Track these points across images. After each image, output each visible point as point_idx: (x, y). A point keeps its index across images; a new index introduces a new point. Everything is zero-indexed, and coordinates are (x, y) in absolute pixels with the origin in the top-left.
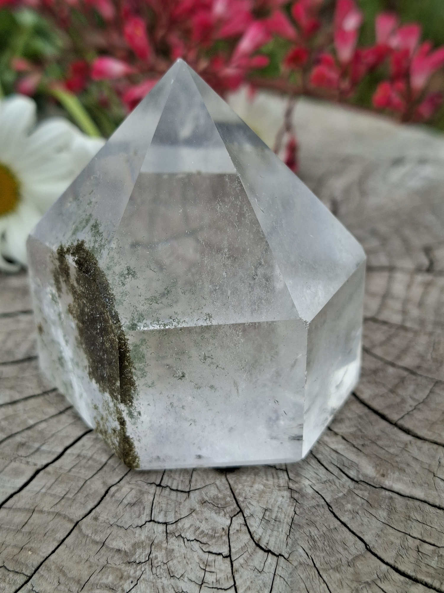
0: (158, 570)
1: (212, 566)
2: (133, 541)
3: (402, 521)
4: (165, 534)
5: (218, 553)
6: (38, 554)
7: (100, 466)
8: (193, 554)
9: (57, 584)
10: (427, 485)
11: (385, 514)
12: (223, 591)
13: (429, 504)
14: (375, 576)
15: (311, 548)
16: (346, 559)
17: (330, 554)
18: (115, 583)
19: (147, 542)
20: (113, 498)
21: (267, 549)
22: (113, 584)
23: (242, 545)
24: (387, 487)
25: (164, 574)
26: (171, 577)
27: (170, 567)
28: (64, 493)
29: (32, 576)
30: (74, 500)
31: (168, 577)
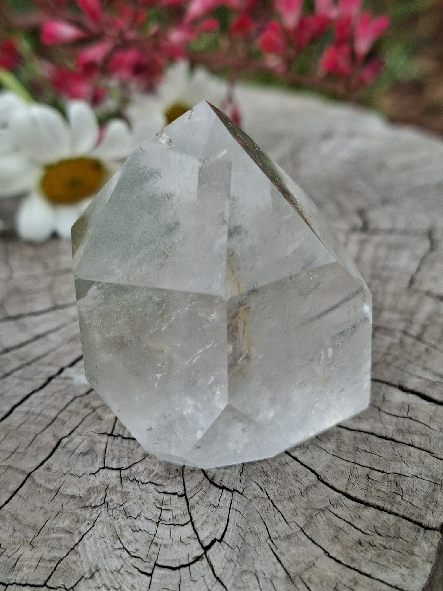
0: (114, 512)
1: (168, 505)
2: (87, 487)
3: (351, 453)
4: (119, 479)
5: (173, 492)
7: (50, 421)
8: (148, 495)
9: (12, 531)
10: (373, 419)
11: (334, 448)
12: (180, 526)
13: (376, 436)
14: (328, 503)
15: (265, 482)
16: (300, 490)
17: (283, 486)
18: (72, 526)
19: (102, 487)
20: (65, 449)
21: (221, 486)
22: (70, 527)
23: (197, 484)
25: (121, 515)
26: (128, 517)
27: (126, 508)
28: (15, 447)
30: (25, 453)
31: (124, 517)
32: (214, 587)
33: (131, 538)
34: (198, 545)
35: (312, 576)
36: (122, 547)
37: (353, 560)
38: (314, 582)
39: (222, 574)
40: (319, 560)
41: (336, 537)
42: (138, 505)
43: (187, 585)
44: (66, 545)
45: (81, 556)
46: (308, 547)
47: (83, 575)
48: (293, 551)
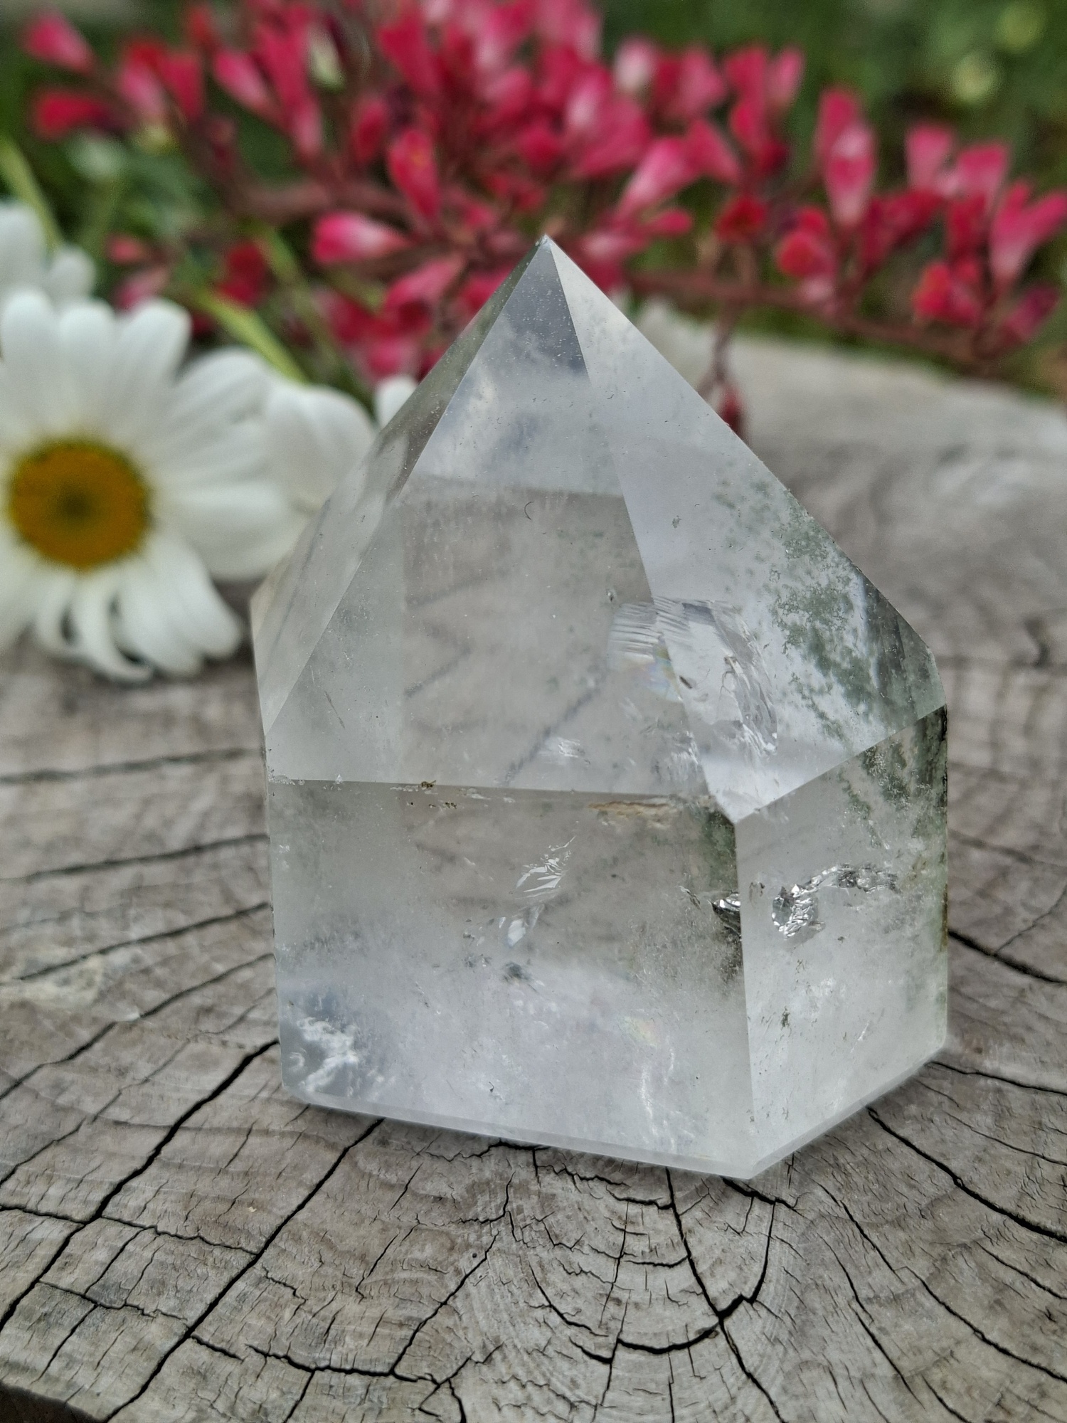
0: (527, 1233)
1: (638, 1225)
2: (468, 1181)
3: (1025, 1133)
4: (532, 1169)
5: (647, 1200)
6: (270, 1212)
8: (595, 1203)
9: (317, 1264)
11: (989, 1120)
12: (666, 1268)
14: (980, 1234)
15: (841, 1187)
16: (916, 1205)
17: (881, 1196)
18: (440, 1259)
19: (498, 1181)
21: (750, 1190)
22: (436, 1260)
23: (697, 1185)
24: (989, 1072)
25: (540, 1240)
27: (550, 1227)
29: (262, 1252)
31: (548, 1245)
32: (743, 1391)
33: (565, 1287)
34: (706, 1306)
35: (950, 1378)
36: (547, 1304)
37: (1035, 1349)
38: (952, 1390)
39: (759, 1367)
40: (963, 1346)
41: (998, 1302)
42: (574, 1222)
43: (686, 1384)
44: (430, 1296)
45: (464, 1318)
46: (939, 1320)
47: (468, 1355)
48: (907, 1326)
